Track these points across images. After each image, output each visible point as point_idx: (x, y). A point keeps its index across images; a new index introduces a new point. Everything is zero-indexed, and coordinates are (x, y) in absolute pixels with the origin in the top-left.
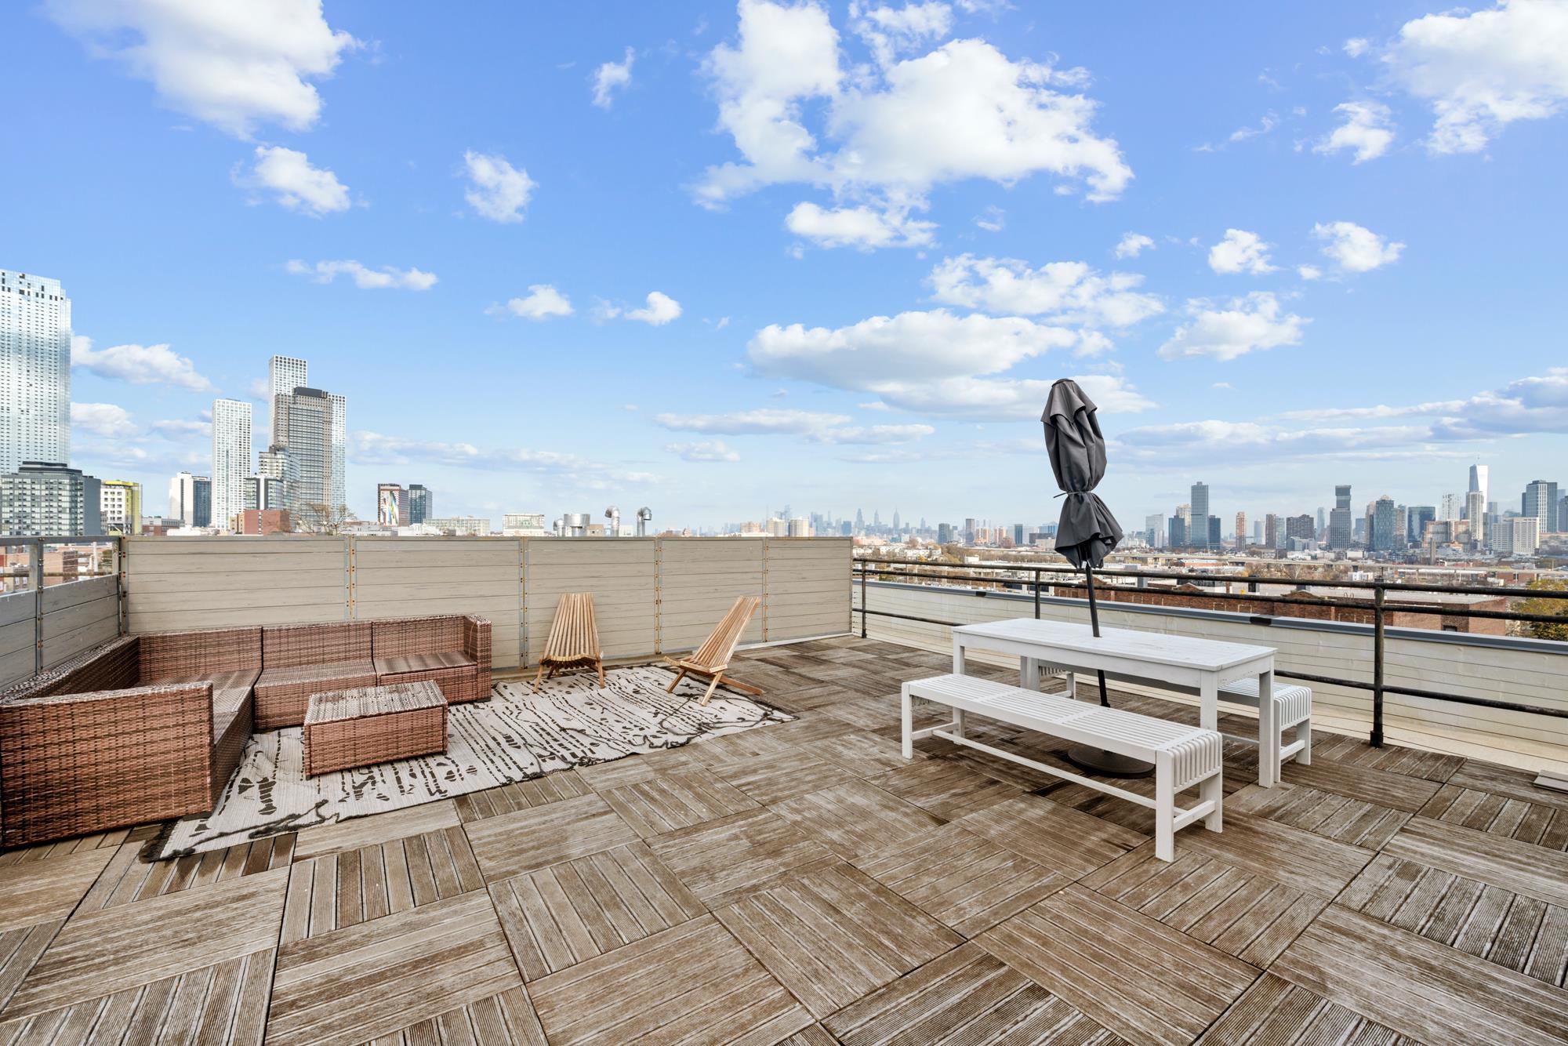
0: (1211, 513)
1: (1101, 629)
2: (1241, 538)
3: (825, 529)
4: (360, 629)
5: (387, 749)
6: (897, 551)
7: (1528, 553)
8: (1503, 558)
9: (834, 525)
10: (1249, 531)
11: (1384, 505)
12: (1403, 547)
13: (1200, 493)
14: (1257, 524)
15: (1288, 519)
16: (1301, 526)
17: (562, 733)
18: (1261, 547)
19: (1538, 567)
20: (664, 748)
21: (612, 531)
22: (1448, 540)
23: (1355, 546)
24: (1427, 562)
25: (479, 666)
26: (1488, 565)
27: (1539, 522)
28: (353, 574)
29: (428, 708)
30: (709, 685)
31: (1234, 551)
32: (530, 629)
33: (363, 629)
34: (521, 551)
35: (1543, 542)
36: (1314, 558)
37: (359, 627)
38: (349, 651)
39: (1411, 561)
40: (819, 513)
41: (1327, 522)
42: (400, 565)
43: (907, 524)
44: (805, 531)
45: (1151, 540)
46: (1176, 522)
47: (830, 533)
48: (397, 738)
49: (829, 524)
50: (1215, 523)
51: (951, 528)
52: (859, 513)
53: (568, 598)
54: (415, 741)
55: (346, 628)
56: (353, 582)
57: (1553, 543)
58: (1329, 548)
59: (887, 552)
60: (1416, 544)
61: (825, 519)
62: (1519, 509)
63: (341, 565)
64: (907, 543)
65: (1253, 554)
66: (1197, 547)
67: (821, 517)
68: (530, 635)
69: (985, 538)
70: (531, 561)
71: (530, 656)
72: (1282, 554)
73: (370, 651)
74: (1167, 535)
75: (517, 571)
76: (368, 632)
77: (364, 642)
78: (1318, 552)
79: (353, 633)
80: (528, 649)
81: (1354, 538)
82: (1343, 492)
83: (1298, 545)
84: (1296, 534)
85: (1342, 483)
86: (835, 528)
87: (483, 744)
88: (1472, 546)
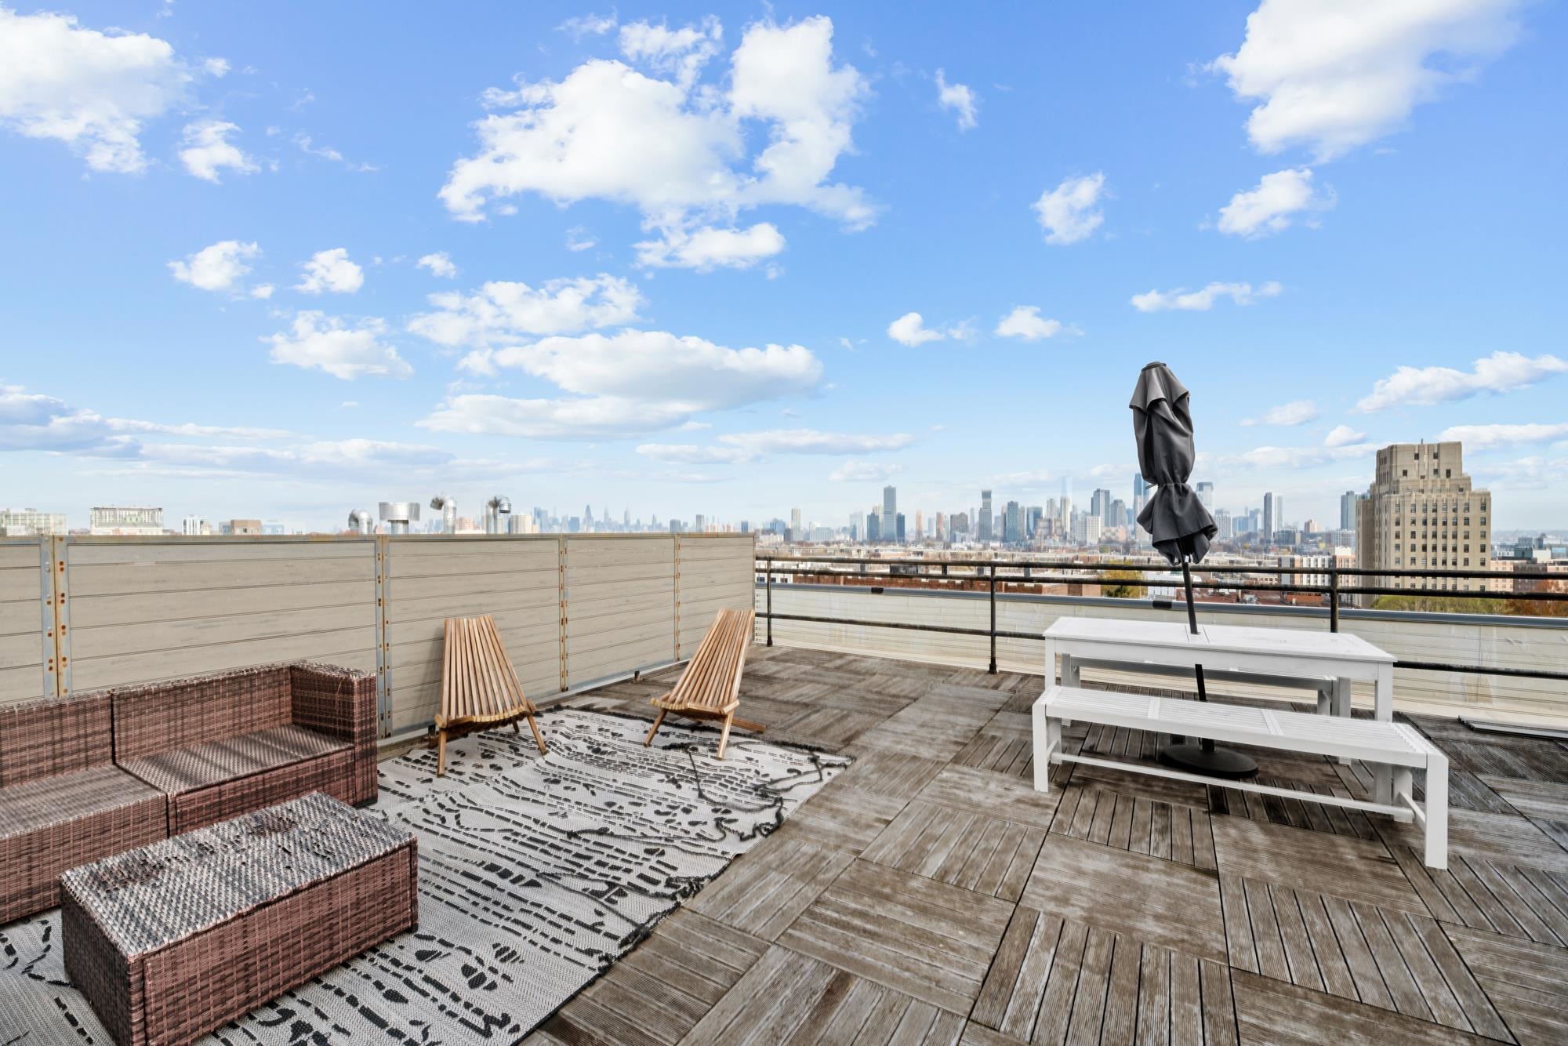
0: (898, 510)
1: (1199, 627)
2: (919, 533)
3: (550, 526)
4: (85, 711)
5: (312, 957)
7: (1095, 542)
8: (1082, 546)
9: (560, 521)
10: (925, 527)
11: (1012, 506)
12: (1024, 539)
13: (890, 494)
14: (930, 521)
15: (952, 517)
16: (959, 523)
17: (573, 840)
18: (933, 540)
19: (1101, 552)
20: (759, 837)
21: (447, 527)
22: (1050, 534)
23: (995, 538)
24: (1039, 550)
25: (358, 749)
26: (1074, 551)
27: (1101, 519)
28: (62, 608)
29: (386, 854)
30: (720, 732)
31: (915, 543)
32: (393, 676)
33: (94, 709)
34: (378, 557)
35: (1103, 534)
36: (969, 548)
37: (82, 707)
38: (63, 755)
39: (1029, 549)
40: (543, 508)
41: (977, 519)
42: (163, 587)
44: (528, 527)
45: (853, 534)
46: (873, 518)
47: (556, 530)
48: (331, 927)
49: (555, 521)
50: (901, 520)
52: (588, 509)
53: (458, 625)
54: (362, 924)
55: (53, 713)
56: (63, 621)
57: (1108, 534)
58: (978, 540)
60: (1032, 537)
61: (550, 515)
62: (1089, 510)
63: (35, 592)
65: (928, 545)
66: (889, 540)
67: (546, 512)
68: (394, 685)
70: (393, 573)
71: (394, 716)
72: (947, 546)
73: (108, 749)
74: (866, 530)
75: (373, 588)
76: (103, 713)
77: (94, 733)
78: (972, 544)
79: (70, 720)
80: (391, 706)
81: (994, 532)
82: (987, 495)
83: (958, 538)
84: (957, 528)
85: (987, 489)
86: (561, 524)
87: (463, 892)
88: (1064, 537)
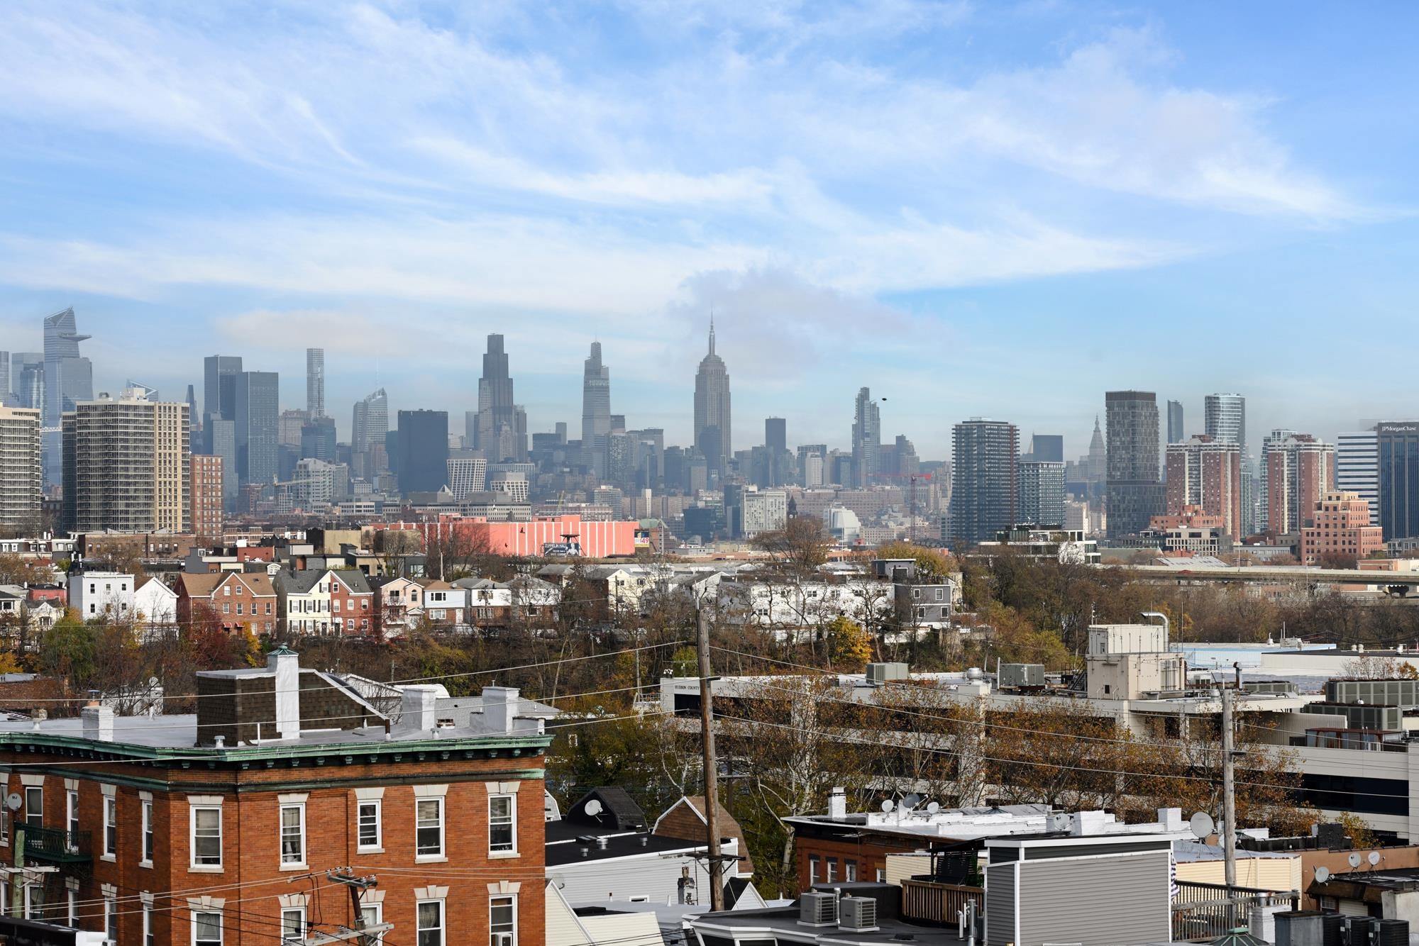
6: (707, 589)
9: (344, 435)
43: (776, 428)
51: (1025, 446)
59: (648, 599)
64: (764, 541)
69: (1214, 508)
86: (346, 454)
